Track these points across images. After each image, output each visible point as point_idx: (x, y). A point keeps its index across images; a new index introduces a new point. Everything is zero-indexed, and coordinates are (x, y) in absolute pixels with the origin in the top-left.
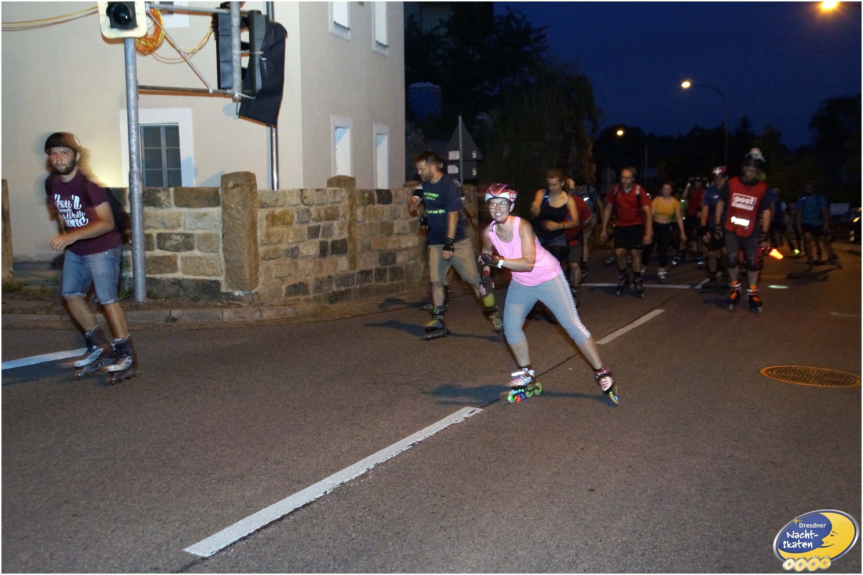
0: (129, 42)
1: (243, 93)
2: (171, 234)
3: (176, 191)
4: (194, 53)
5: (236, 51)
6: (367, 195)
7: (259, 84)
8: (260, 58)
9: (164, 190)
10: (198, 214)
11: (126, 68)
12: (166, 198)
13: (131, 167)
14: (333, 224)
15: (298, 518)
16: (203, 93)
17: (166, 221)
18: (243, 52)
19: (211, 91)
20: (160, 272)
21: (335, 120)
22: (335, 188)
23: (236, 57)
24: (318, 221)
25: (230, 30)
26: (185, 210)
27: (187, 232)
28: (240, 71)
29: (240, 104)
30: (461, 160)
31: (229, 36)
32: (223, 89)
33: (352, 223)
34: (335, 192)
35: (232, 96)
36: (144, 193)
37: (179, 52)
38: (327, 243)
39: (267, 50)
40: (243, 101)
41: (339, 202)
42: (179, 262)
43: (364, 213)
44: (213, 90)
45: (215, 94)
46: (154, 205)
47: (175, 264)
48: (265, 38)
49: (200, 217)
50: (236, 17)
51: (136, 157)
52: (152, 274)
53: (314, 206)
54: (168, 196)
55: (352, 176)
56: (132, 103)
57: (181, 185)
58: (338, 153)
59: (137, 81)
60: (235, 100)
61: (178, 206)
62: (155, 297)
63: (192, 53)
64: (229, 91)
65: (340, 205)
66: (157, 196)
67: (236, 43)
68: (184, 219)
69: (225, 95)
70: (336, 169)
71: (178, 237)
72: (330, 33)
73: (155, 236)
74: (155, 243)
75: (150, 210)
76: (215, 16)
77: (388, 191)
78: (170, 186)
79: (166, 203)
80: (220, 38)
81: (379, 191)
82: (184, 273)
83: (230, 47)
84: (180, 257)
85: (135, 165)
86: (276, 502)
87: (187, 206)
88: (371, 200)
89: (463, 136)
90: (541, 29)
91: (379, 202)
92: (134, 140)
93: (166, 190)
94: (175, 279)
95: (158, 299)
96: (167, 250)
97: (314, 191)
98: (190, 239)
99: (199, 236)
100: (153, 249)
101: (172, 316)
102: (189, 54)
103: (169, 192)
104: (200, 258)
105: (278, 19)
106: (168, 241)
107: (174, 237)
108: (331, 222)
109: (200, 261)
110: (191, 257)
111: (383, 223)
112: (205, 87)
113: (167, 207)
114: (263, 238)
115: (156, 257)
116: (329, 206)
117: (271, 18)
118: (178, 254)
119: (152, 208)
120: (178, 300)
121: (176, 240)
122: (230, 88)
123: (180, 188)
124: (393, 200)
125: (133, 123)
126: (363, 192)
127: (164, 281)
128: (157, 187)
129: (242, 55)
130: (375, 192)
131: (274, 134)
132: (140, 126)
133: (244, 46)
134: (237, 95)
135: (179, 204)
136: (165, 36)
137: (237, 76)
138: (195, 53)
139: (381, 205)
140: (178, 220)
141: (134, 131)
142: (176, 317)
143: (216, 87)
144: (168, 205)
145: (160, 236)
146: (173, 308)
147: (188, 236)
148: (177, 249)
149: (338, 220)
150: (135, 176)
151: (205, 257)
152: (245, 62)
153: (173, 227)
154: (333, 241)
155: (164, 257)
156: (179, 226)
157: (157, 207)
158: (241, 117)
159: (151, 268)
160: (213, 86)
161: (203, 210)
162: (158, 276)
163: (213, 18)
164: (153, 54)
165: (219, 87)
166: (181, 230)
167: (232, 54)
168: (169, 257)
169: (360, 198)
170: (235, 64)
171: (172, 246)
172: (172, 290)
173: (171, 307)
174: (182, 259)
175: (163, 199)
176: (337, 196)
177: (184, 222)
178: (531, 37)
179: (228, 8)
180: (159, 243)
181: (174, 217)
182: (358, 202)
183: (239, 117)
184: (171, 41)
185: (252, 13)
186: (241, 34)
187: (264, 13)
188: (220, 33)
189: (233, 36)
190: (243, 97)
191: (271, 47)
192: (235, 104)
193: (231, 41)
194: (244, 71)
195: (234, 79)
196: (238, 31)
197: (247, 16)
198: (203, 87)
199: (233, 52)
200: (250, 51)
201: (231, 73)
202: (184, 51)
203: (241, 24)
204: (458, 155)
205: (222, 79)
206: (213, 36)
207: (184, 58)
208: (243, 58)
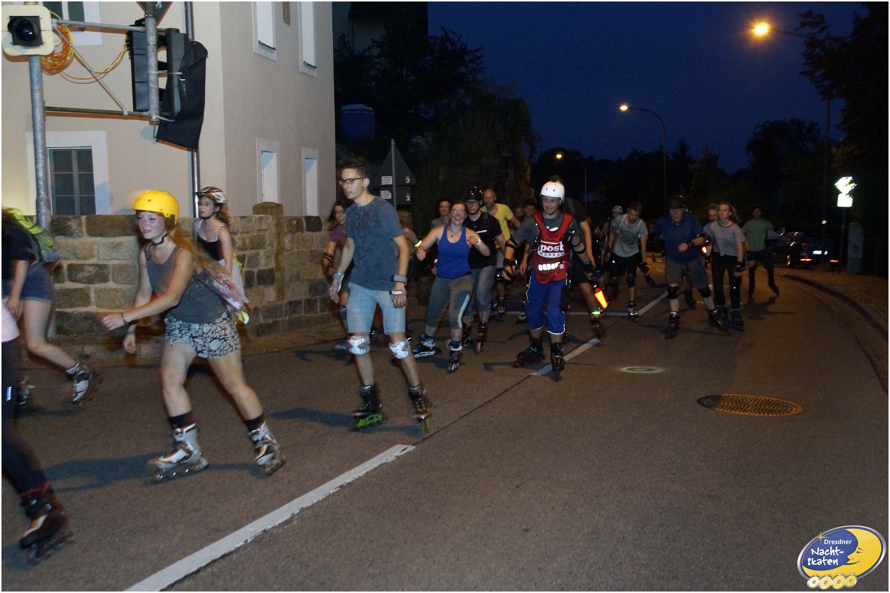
0: (35, 60)
1: (161, 115)
2: (83, 265)
3: (87, 219)
4: (106, 72)
5: (153, 71)
6: (295, 222)
7: (177, 106)
8: (179, 80)
9: (75, 218)
10: (113, 243)
11: (32, 88)
12: (77, 227)
13: (38, 194)
14: (259, 253)
15: (215, 570)
16: (118, 115)
17: (78, 251)
18: (160, 72)
19: (126, 113)
20: (72, 306)
21: (260, 144)
22: (260, 215)
23: (152, 78)
24: (243, 250)
25: (146, 49)
26: (98, 239)
27: (101, 262)
28: (158, 92)
29: (157, 127)
30: (394, 185)
31: (145, 55)
32: (139, 111)
33: (279, 253)
34: (261, 219)
35: (148, 118)
36: (53, 221)
37: (90, 71)
38: (253, 273)
39: (186, 71)
40: (161, 124)
41: (265, 230)
42: (92, 295)
43: (292, 241)
44: (128, 112)
45: (130, 116)
46: (64, 234)
47: (88, 297)
48: (184, 57)
49: (115, 247)
50: (153, 35)
51: (44, 182)
52: (63, 307)
53: (239, 234)
54: (80, 225)
55: (280, 203)
56: (39, 126)
57: (94, 211)
58: (265, 177)
59: (44, 103)
60: (151, 123)
61: (91, 235)
62: (66, 333)
63: (104, 73)
64: (145, 113)
65: (267, 233)
66: (68, 224)
67: (152, 62)
68: (98, 249)
69: (142, 118)
70: (262, 195)
71: (91, 269)
72: (255, 53)
73: (65, 267)
74: (66, 275)
75: (60, 239)
76: (130, 34)
77: (318, 218)
78: (82, 214)
79: (77, 231)
80: (135, 57)
81: (308, 219)
82: (98, 306)
83: (146, 67)
84: (93, 290)
85: (42, 192)
86: (192, 553)
87: (101, 235)
88: (299, 227)
89: (395, 160)
90: (476, 51)
91: (308, 229)
92: (41, 165)
93: (78, 218)
94: (87, 313)
95: (69, 334)
96: (79, 281)
97: (238, 219)
98: (105, 271)
99: (114, 267)
100: (64, 281)
101: (85, 352)
102: (101, 73)
103: (81, 220)
104: (115, 290)
105: (198, 38)
106: (79, 273)
107: (87, 268)
108: (258, 251)
109: (115, 293)
110: (105, 290)
111: (312, 251)
112: (119, 109)
113: (79, 236)
115: (68, 290)
116: (255, 234)
117: (190, 37)
118: (91, 286)
119: (62, 237)
120: (91, 335)
121: (89, 272)
122: (147, 110)
123: (93, 215)
124: (323, 227)
125: (40, 147)
126: (291, 219)
127: (76, 315)
128: (67, 215)
129: (159, 75)
130: (304, 220)
131: (195, 159)
132: (48, 149)
133: (161, 66)
135: (91, 233)
136: (74, 55)
137: (154, 98)
138: (108, 72)
139: (310, 233)
140: (91, 250)
141: (40, 155)
142: (89, 353)
143: (131, 110)
144: (80, 234)
145: (71, 267)
146: (86, 344)
147: (102, 267)
148: (90, 281)
149: (264, 249)
150: (42, 203)
151: (121, 290)
152: (163, 83)
153: (85, 258)
154: (259, 270)
155: (76, 290)
156: (93, 256)
157: (68, 236)
158: (160, 140)
159: (61, 301)
160: (128, 108)
161: (118, 239)
162: (69, 310)
163: (128, 36)
164: (61, 73)
165: (135, 109)
166: (94, 261)
167: (148, 74)
168: (81, 289)
169: (288, 226)
170: (152, 85)
171: (85, 278)
172: (84, 325)
173: (84, 343)
174: (96, 292)
175: (74, 227)
176: (263, 224)
177: (98, 253)
178: (467, 58)
179: (144, 26)
180: (70, 275)
181: (87, 247)
182: (286, 230)
183: (157, 141)
184: (81, 59)
185: (169, 31)
186: (159, 53)
187: (183, 31)
188: (136, 52)
189: (150, 55)
190: (160, 120)
191: (191, 67)
192: (152, 127)
193: (147, 60)
194: (161, 92)
195: (151, 101)
196: (154, 50)
197: (164, 34)
198: (117, 109)
199: (149, 72)
200: (168, 72)
201: (147, 94)
202: (96, 71)
203: (158, 42)
204: (391, 179)
205: (137, 101)
206: (127, 55)
207: (96, 79)
208: (160, 79)
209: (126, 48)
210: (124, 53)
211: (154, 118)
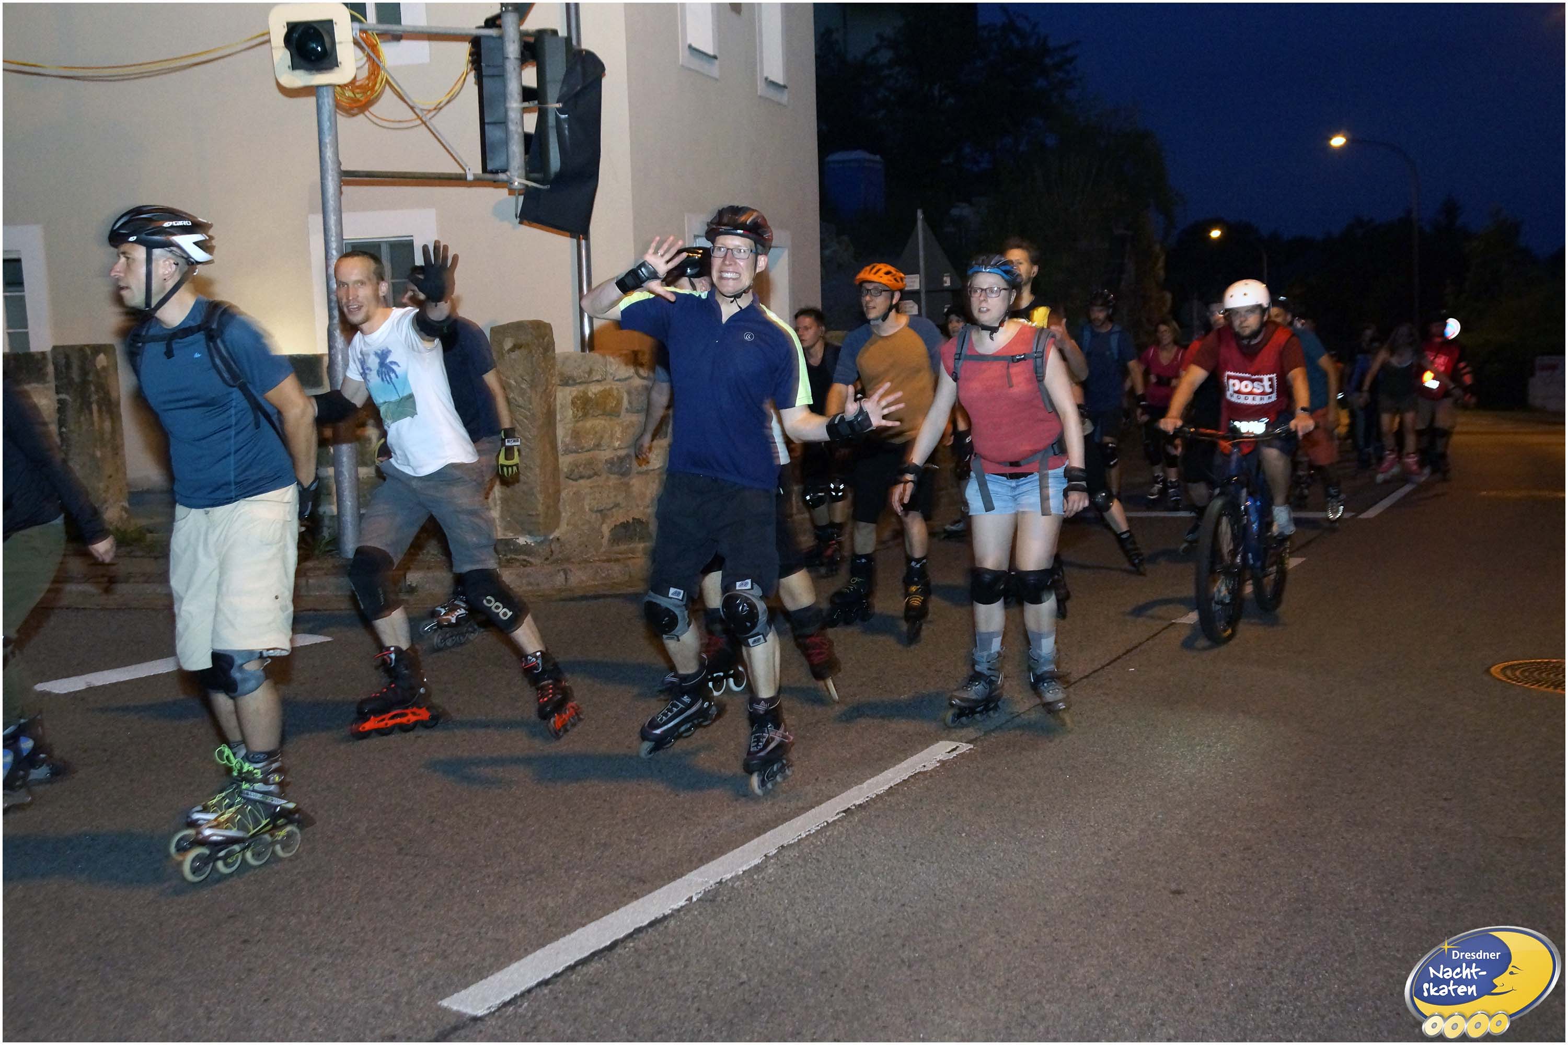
0: (326, 94)
1: (527, 179)
4: (438, 109)
5: (515, 103)
7: (555, 162)
8: (557, 117)
11: (320, 139)
15: (642, 946)
16: (458, 180)
18: (526, 104)
19: (470, 177)
21: (693, 223)
23: (513, 115)
25: (502, 67)
28: (522, 139)
29: (521, 198)
30: (923, 290)
31: (501, 76)
32: (492, 172)
35: (507, 184)
37: (412, 108)
39: (570, 101)
40: (528, 193)
44: (474, 175)
45: (478, 182)
48: (565, 78)
50: (514, 42)
56: (331, 203)
59: (340, 164)
60: (512, 192)
63: (435, 109)
64: (502, 176)
67: (514, 89)
69: (496, 184)
72: (682, 66)
76: (476, 42)
80: (485, 80)
83: (503, 96)
86: (601, 917)
89: (925, 248)
90: (1065, 48)
101: (408, 584)
102: (429, 111)
105: (587, 44)
112: (459, 171)
114: (568, 440)
117: (574, 42)
120: (418, 555)
122: (504, 171)
125: (334, 239)
129: (525, 110)
131: (584, 252)
132: (345, 242)
133: (528, 94)
134: (518, 182)
136: (387, 81)
137: (516, 149)
138: (441, 108)
142: (415, 585)
143: (479, 170)
146: (409, 569)
150: (337, 333)
152: (530, 123)
158: (525, 221)
160: (474, 167)
163: (473, 46)
164: (366, 113)
165: (484, 169)
167: (506, 110)
170: (512, 127)
173: (407, 568)
178: (1049, 61)
179: (499, 26)
183: (521, 223)
184: (399, 90)
185: (541, 34)
186: (523, 73)
187: (562, 33)
188: (486, 71)
189: (509, 75)
190: (527, 186)
191: (577, 95)
192: (513, 198)
193: (505, 86)
194: (527, 138)
195: (510, 153)
196: (516, 66)
197: (532, 40)
198: (455, 170)
199: (508, 105)
200: (539, 103)
201: (506, 143)
202: (421, 107)
203: (522, 54)
204: (918, 280)
205: (489, 155)
206: (472, 77)
207: (421, 119)
208: (526, 116)
209: (470, 66)
210: (467, 74)
211: (516, 184)
